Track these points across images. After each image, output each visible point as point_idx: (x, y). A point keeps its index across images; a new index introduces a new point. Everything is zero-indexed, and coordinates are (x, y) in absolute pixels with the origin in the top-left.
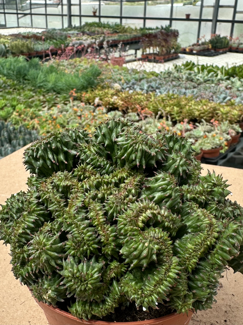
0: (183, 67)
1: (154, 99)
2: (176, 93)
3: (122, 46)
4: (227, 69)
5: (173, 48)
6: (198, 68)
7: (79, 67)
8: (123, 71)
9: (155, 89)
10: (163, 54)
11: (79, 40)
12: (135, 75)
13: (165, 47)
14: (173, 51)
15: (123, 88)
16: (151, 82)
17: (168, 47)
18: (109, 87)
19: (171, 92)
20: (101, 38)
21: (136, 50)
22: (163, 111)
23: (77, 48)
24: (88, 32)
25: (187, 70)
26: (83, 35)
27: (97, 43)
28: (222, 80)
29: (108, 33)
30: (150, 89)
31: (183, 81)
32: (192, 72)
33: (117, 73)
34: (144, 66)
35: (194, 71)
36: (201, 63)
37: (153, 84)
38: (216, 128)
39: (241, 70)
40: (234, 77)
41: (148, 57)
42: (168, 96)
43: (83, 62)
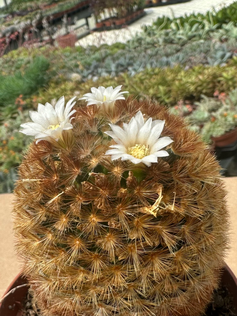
0: (154, 27)
1: (129, 81)
2: (156, 66)
3: (67, 20)
4: (214, 14)
5: (135, 3)
6: (176, 24)
7: (19, 63)
8: (78, 53)
9: (126, 66)
10: (123, 15)
11: (9, 25)
12: (94, 53)
13: (124, 6)
14: (135, 7)
15: (84, 77)
16: (118, 58)
17: (128, 4)
18: (65, 80)
19: (149, 67)
20: (38, 16)
21: (86, 18)
22: (145, 96)
23: (9, 37)
24: (18, 11)
25: (162, 29)
26: (13, 17)
27: (34, 25)
28: (212, 31)
29: (45, 6)
30: (120, 68)
31: (160, 46)
32: (169, 30)
33: (71, 57)
34: (104, 40)
35: (171, 28)
36: (177, 15)
37: (122, 61)
38: (224, 103)
39: (233, 11)
40: (226, 23)
41: (104, 25)
42: (147, 74)
43: (22, 54)
